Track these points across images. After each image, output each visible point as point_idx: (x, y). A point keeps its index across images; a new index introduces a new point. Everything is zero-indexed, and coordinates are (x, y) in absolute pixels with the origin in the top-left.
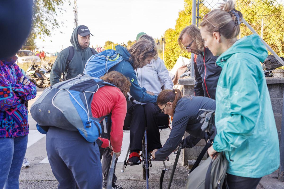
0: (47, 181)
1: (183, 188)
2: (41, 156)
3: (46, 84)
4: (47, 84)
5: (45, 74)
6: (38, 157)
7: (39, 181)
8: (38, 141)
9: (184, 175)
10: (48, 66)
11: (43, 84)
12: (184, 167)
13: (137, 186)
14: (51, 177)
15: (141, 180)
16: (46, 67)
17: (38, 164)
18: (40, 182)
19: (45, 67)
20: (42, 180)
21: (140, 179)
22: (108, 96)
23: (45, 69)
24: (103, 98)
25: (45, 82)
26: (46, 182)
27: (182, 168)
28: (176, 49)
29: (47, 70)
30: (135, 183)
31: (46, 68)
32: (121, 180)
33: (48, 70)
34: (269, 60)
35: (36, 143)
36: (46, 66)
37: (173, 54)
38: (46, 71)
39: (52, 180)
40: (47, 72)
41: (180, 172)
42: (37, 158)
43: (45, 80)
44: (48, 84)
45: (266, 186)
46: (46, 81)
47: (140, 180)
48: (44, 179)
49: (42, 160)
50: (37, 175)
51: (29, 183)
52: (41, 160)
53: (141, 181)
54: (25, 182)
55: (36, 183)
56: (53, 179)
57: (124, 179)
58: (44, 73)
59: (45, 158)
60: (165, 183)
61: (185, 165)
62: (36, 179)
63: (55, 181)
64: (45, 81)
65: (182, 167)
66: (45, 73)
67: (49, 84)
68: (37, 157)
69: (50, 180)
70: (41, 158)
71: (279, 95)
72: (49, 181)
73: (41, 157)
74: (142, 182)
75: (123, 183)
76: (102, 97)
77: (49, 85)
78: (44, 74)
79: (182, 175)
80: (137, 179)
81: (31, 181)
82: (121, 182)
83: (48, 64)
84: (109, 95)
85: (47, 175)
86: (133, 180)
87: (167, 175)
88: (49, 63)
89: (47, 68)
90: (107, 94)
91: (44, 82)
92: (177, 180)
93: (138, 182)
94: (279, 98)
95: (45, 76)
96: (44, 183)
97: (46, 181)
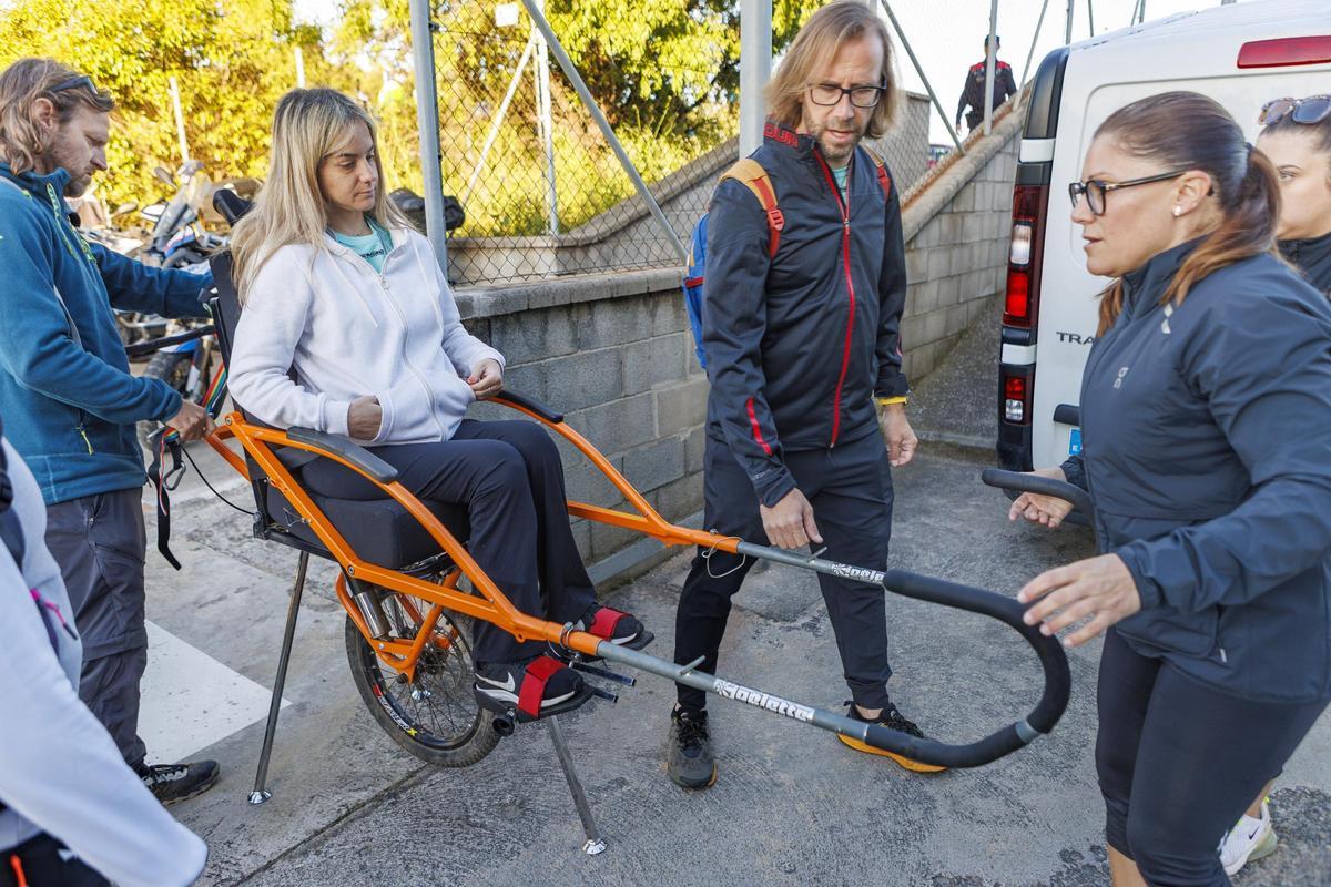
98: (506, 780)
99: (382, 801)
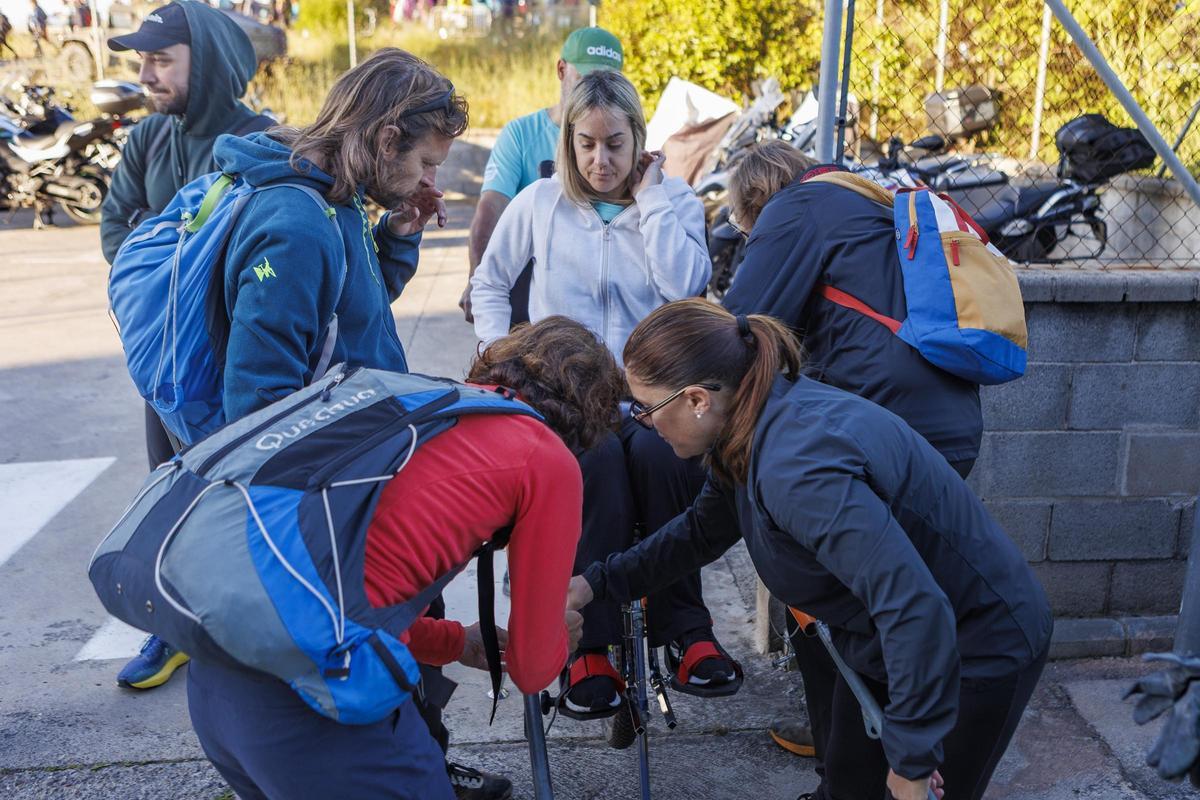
0: (140, 764)
1: (783, 772)
2: (75, 619)
3: (24, 196)
4: (29, 194)
5: (14, 144)
6: (61, 625)
7: (96, 770)
8: (43, 530)
9: (774, 705)
10: (25, 100)
11: (9, 196)
12: (769, 660)
13: (578, 773)
14: (155, 740)
15: (592, 739)
16: (16, 107)
17: (73, 666)
18: (104, 771)
19: (10, 106)
20: (115, 760)
21: (583, 731)
22: (472, 474)
23: (10, 114)
24: (441, 492)
25: (18, 182)
26: (136, 770)
27: (759, 665)
28: (650, 36)
29: (23, 119)
30: (566, 756)
31: (16, 112)
32: (498, 742)
33: (25, 124)
34: (1091, 142)
35: (35, 537)
36: (13, 99)
37: (638, 60)
38: (16, 131)
39: (164, 756)
40: (22, 136)
41: (757, 689)
42: (58, 631)
43: (17, 173)
44: (33, 193)
45: (1122, 749)
46: (24, 178)
47: (587, 739)
48: (123, 755)
49: (84, 639)
50: (80, 734)
51: (50, 784)
52: (85, 642)
53: (590, 742)
54: (27, 775)
55: (85, 781)
56: (168, 751)
57: (511, 737)
58: (9, 138)
59: (99, 627)
60: (701, 748)
61: (771, 650)
62: (78, 755)
63: (178, 765)
64: (19, 177)
65: (758, 657)
66: (16, 139)
67: (39, 194)
68: (55, 625)
69: (154, 757)
70: (79, 626)
71: (1180, 350)
72: (152, 767)
73: (79, 621)
74: (597, 751)
75: (509, 760)
76: (435, 487)
77: (38, 198)
78: (11, 146)
79: (768, 702)
80: (575, 735)
81: (57, 769)
82: (500, 755)
83: (26, 89)
84: (480, 469)
85: (134, 730)
86: (555, 740)
87: (702, 707)
88: (27, 83)
89: (23, 113)
90: (468, 465)
91: (14, 184)
92: (749, 729)
93: (577, 750)
94: (1179, 363)
95: (15, 155)
96: (129, 777)
97: (132, 764)
98: (659, 784)
99: (561, 744)
